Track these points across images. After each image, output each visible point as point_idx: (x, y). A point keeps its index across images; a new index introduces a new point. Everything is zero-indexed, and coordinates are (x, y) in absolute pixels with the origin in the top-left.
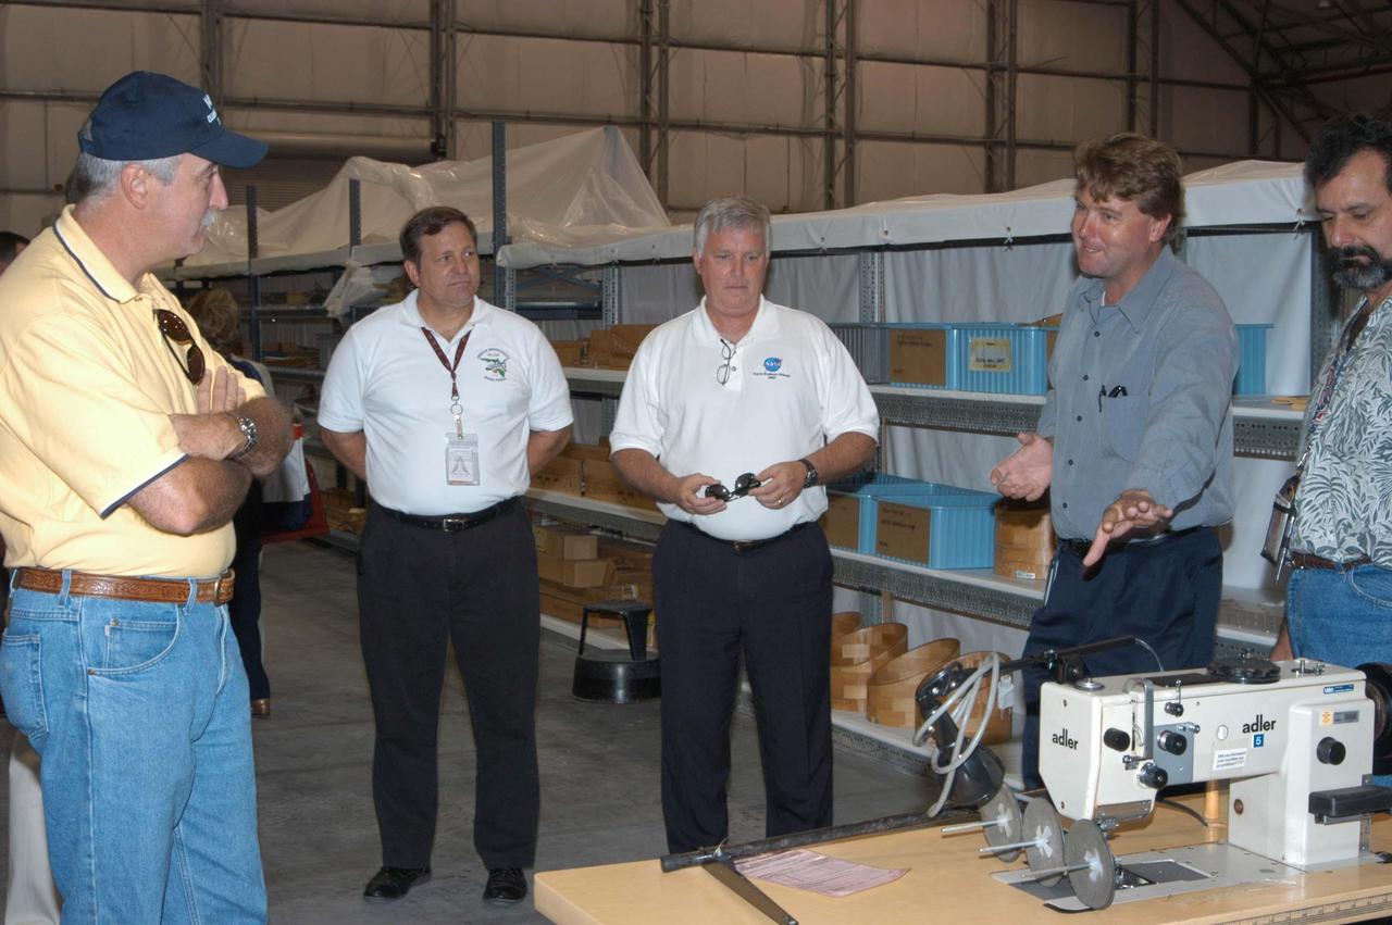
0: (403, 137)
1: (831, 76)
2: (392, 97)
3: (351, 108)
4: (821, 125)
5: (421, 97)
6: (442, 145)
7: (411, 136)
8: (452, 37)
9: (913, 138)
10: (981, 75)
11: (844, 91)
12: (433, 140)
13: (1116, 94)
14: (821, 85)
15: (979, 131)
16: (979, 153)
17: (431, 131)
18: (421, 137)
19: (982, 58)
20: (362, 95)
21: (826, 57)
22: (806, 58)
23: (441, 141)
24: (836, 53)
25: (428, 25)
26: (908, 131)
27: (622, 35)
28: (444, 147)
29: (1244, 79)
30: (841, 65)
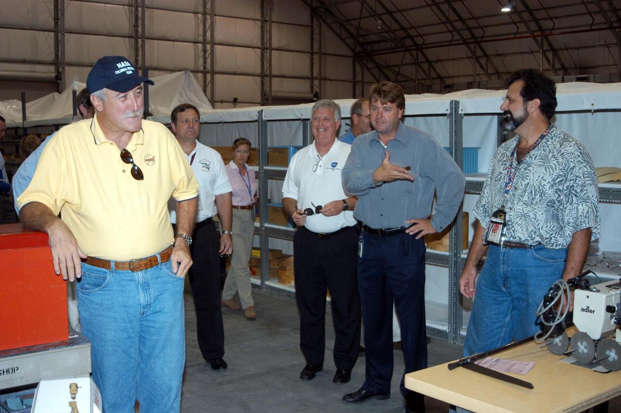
0: (44, 72)
1: (205, 51)
2: (40, 58)
3: (24, 62)
4: (202, 68)
5: (51, 57)
6: (60, 76)
7: (47, 72)
8: (63, 34)
9: (235, 74)
10: (259, 51)
11: (210, 56)
12: (56, 74)
13: (306, 58)
14: (201, 54)
15: (258, 71)
16: (259, 79)
17: (55, 70)
18: (51, 73)
19: (259, 45)
20: (28, 56)
21: (203, 44)
22: (195, 44)
23: (59, 74)
24: (207, 42)
25: (54, 30)
26: (233, 71)
27: (128, 35)
28: (61, 77)
29: (350, 53)
30: (208, 47)
